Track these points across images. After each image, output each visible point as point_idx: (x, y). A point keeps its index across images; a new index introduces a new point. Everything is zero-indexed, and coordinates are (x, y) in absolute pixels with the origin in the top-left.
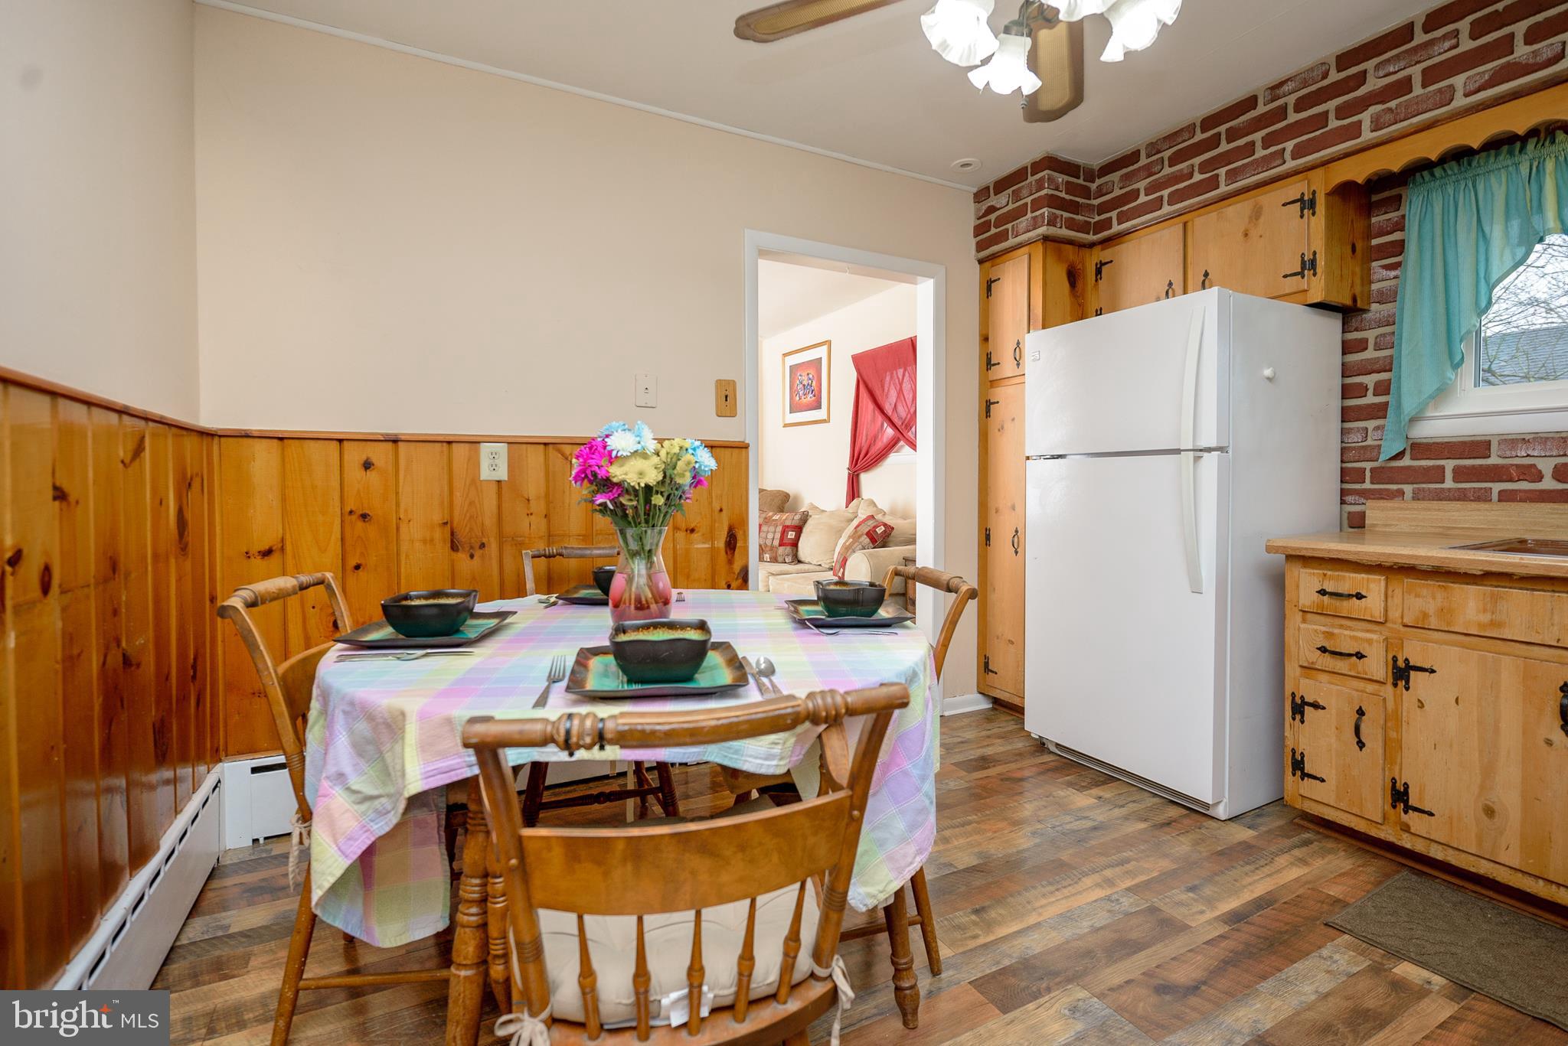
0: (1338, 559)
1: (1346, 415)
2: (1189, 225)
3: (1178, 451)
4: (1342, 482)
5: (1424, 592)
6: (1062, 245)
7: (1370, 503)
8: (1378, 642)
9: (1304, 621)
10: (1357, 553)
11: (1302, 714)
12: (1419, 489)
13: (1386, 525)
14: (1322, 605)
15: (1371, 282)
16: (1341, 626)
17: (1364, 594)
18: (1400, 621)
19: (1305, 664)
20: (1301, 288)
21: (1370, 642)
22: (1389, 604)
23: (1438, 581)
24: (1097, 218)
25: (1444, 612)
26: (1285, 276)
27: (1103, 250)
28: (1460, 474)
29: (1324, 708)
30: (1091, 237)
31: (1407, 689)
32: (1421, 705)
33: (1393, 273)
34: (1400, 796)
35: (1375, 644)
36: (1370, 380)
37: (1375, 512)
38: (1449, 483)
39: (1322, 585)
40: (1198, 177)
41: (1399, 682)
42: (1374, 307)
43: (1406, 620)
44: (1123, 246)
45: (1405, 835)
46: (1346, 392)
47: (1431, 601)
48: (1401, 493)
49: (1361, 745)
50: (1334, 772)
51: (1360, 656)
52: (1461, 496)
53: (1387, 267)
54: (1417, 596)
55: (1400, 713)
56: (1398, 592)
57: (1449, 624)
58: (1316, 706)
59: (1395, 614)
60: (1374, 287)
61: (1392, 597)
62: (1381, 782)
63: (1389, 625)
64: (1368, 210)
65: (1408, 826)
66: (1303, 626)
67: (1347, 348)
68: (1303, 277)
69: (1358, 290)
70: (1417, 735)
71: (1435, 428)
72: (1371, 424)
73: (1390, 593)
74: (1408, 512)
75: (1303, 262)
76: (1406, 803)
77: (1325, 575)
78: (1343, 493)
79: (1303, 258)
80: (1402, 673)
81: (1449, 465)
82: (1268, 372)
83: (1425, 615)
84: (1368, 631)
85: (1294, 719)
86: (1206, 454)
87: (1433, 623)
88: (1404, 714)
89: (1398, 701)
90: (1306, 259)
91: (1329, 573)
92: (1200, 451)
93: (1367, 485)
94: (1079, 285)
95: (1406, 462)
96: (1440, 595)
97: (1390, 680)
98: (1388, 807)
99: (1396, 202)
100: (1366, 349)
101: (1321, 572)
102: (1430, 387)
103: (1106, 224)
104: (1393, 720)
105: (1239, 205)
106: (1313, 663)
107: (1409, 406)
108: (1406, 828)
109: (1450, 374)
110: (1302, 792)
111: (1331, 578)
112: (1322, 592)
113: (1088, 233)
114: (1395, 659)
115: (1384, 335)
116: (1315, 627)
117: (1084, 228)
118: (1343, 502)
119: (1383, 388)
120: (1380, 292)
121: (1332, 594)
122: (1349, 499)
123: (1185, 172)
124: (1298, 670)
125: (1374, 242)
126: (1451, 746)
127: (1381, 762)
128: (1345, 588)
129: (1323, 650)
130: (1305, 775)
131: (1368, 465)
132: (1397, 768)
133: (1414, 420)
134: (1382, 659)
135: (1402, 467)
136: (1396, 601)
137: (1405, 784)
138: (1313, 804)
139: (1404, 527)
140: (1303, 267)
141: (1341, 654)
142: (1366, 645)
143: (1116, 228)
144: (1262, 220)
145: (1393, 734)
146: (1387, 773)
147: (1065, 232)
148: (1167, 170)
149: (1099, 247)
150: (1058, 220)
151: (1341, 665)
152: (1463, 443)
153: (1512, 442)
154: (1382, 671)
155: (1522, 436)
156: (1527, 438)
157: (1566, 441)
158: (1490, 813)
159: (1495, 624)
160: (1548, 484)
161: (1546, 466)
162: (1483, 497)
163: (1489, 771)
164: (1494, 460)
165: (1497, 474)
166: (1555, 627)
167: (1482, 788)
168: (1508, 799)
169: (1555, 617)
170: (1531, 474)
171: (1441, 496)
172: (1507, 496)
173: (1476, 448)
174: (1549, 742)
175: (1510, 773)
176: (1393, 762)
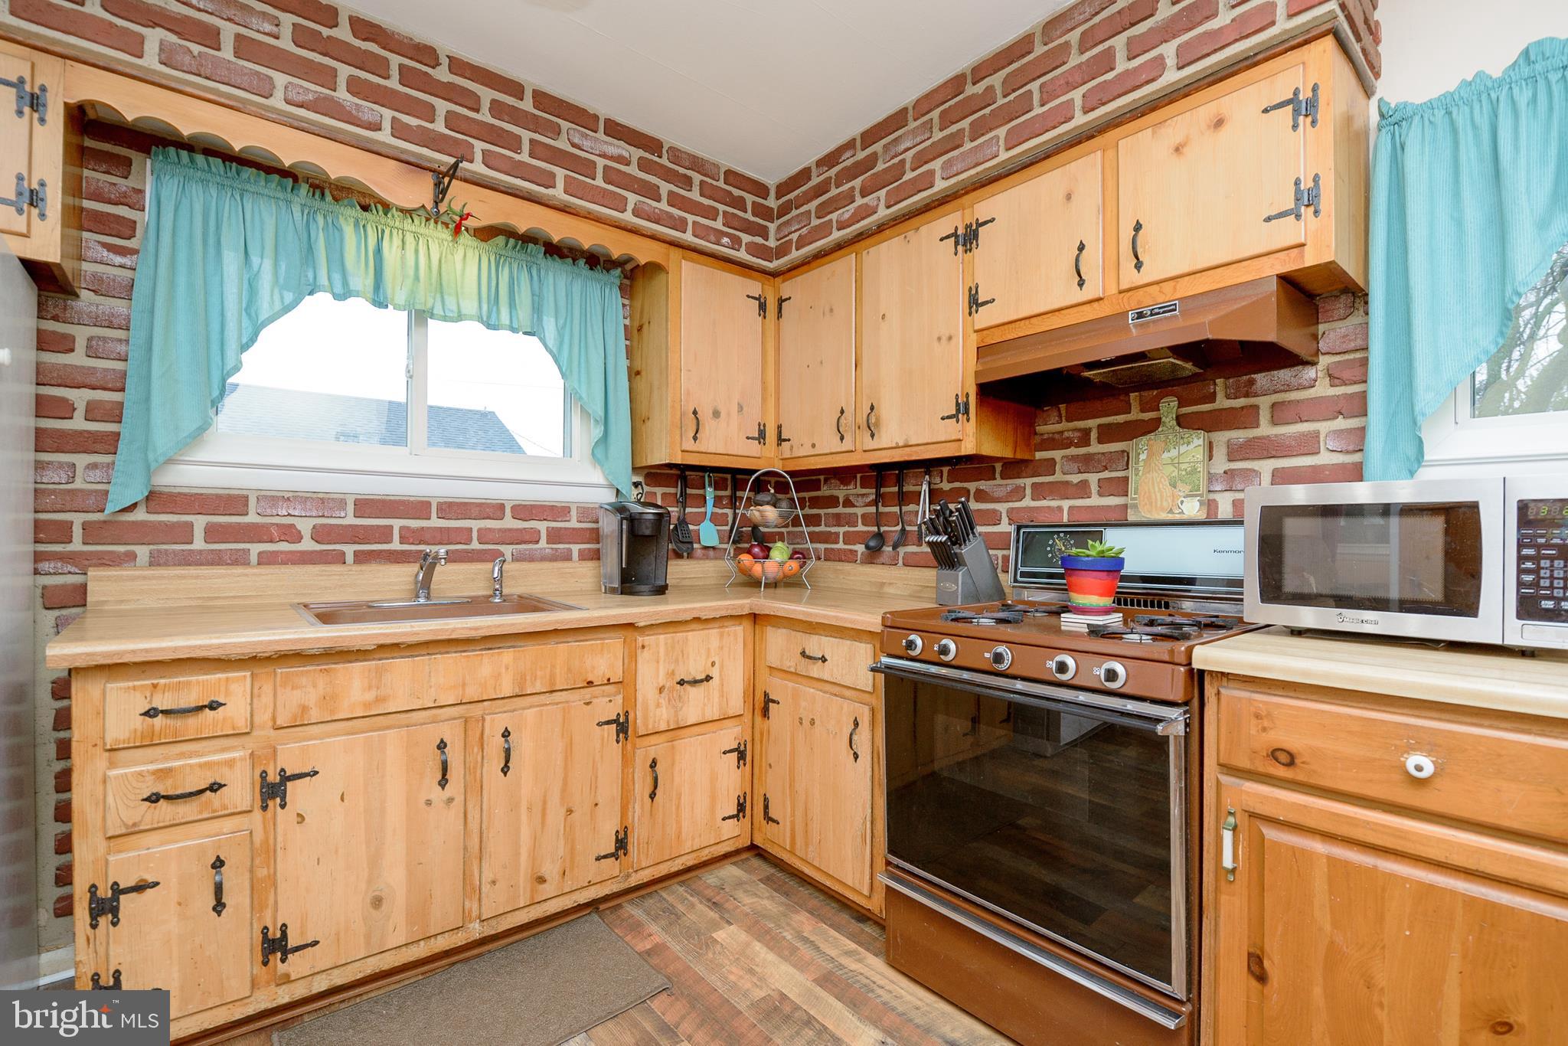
1: (42, 440)
4: (34, 541)
5: (304, 681)
7: (93, 573)
8: (242, 759)
9: (112, 765)
11: (113, 910)
12: (159, 551)
13: (120, 603)
14: (148, 733)
15: (81, 258)
16: (182, 755)
17: (222, 701)
18: (270, 724)
19: (120, 831)
20: (15, 229)
21: (230, 763)
22: (255, 706)
23: (318, 665)
25: (328, 700)
28: (214, 533)
29: (157, 884)
31: (283, 806)
32: (301, 818)
33: (119, 259)
34: (275, 946)
35: (238, 764)
36: (79, 397)
37: (102, 584)
38: (199, 543)
39: (150, 702)
41: (271, 803)
42: (86, 294)
43: (279, 722)
45: (282, 989)
46: (44, 406)
47: (312, 690)
48: (132, 556)
50: (175, 969)
51: (215, 787)
52: (216, 560)
53: (111, 248)
54: (293, 687)
55: (271, 841)
56: (267, 688)
57: (332, 712)
59: (263, 717)
60: (88, 267)
61: (259, 696)
62: (249, 941)
63: (254, 733)
65: (284, 975)
66: (113, 772)
67: (44, 341)
68: (19, 212)
72: (81, 459)
73: (256, 691)
75: (21, 190)
76: (282, 947)
77: (155, 686)
79: (21, 183)
80: (275, 789)
81: (202, 521)
82: (5, 355)
83: (304, 709)
84: (224, 750)
85: (95, 926)
87: (313, 715)
88: (280, 839)
89: (271, 825)
90: (25, 185)
91: (167, 681)
93: (78, 546)
95: (140, 515)
96: (322, 682)
97: (259, 803)
98: (256, 968)
99: (125, 165)
100: (72, 350)
101: (149, 682)
104: (266, 852)
106: (134, 825)
108: (283, 980)
109: (211, 413)
111: (165, 688)
112: (152, 712)
114: (264, 775)
115: (102, 339)
116: (134, 768)
118: (35, 572)
119: (100, 413)
120: (96, 277)
121: (166, 712)
122: (47, 565)
124: (103, 843)
126: (336, 852)
127: (249, 915)
128: (188, 699)
129: (154, 798)
131: (78, 518)
132: (270, 915)
134: (247, 781)
135: (133, 522)
136: (266, 699)
137: (284, 925)
140: (21, 197)
141: (191, 795)
142: (225, 770)
145: (265, 872)
146: (255, 926)
151: (187, 810)
152: (218, 497)
153: (273, 499)
154: (249, 798)
155: (281, 494)
156: (286, 495)
157: (324, 502)
158: (377, 902)
159: (379, 700)
160: (307, 545)
161: (305, 526)
162: (239, 560)
163: (375, 861)
164: (252, 518)
165: (256, 533)
166: (433, 689)
167: (370, 881)
168: (394, 878)
169: (433, 680)
170: (291, 534)
171: (189, 560)
172: (266, 559)
173: (235, 502)
174: (429, 803)
175: (395, 852)
176: (262, 907)
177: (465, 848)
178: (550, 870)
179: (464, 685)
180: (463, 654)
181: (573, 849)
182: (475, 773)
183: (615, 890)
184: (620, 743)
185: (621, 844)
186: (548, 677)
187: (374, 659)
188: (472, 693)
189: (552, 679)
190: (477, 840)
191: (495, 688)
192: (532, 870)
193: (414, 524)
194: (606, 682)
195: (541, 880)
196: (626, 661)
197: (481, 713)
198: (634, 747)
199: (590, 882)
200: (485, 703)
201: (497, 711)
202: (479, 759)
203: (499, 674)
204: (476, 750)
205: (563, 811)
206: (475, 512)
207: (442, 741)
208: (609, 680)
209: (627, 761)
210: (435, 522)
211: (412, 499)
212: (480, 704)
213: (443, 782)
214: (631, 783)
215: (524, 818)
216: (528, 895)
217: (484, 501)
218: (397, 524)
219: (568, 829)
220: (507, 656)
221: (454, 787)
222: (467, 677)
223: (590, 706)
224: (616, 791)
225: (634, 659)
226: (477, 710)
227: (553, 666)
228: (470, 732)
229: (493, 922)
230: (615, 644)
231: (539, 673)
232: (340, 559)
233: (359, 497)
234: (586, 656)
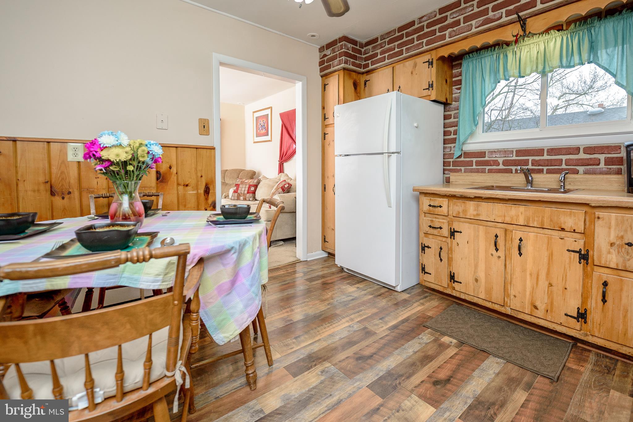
0: (434, 193)
1: (445, 142)
2: (394, 68)
3: (382, 153)
4: (444, 166)
5: (459, 204)
6: (351, 72)
7: (451, 174)
9: (425, 216)
10: (439, 191)
11: (424, 250)
12: (466, 169)
13: (456, 182)
14: (430, 211)
15: (452, 94)
16: (436, 218)
17: (442, 205)
18: (452, 215)
19: (425, 232)
20: (428, 94)
21: (443, 223)
22: (449, 209)
24: (364, 63)
25: (465, 211)
26: (424, 90)
27: (367, 75)
28: (478, 163)
29: (431, 248)
30: (362, 70)
31: (454, 239)
32: (458, 244)
33: (459, 91)
34: (452, 277)
35: (445, 223)
36: (452, 129)
37: (453, 177)
38: (474, 167)
39: (430, 203)
40: (397, 50)
41: (452, 237)
42: (454, 103)
43: (454, 215)
44: (373, 75)
45: (454, 291)
46: (445, 133)
47: (461, 207)
48: (461, 170)
49: (441, 260)
50: (433, 271)
51: (441, 228)
52: (477, 171)
53: (457, 89)
54: (457, 206)
56: (452, 205)
57: (466, 215)
58: (428, 247)
59: (450, 213)
60: (454, 96)
62: (447, 273)
63: (449, 216)
64: (452, 67)
65: (454, 288)
66: (425, 218)
67: (446, 117)
68: (429, 90)
69: (448, 96)
70: (457, 256)
71: (470, 147)
72: (452, 145)
73: (449, 205)
74: (462, 177)
75: (429, 85)
76: (454, 279)
77: (431, 199)
78: (444, 170)
79: (429, 83)
80: (453, 233)
81: (474, 160)
82: (415, 125)
83: (459, 213)
84: (443, 219)
85: (422, 252)
86: (393, 155)
87: (461, 215)
88: (453, 248)
89: (452, 242)
90: (430, 83)
91: (432, 198)
92: (390, 153)
93: (451, 167)
94: (358, 88)
95: (462, 159)
96: (463, 205)
97: (449, 236)
98: (449, 282)
99: (460, 65)
100: (451, 118)
101: (429, 198)
102: (468, 133)
103: (366, 66)
104: (450, 250)
105: (410, 62)
106: (427, 231)
107: (462, 138)
108: (454, 289)
109: (474, 128)
110: (424, 279)
111: (433, 200)
112: (430, 206)
113: (361, 69)
114: (451, 229)
115: (456, 113)
116: (428, 218)
117: (359, 66)
118: (444, 173)
119: (455, 133)
120: (455, 98)
121: (433, 206)
122: (446, 172)
123: (393, 47)
124: (423, 234)
125: (454, 79)
126: (466, 258)
127: (447, 266)
128: (436, 204)
129: (430, 226)
130: (426, 273)
131: (451, 160)
132: (451, 268)
133: (463, 144)
134: (447, 229)
135: (460, 161)
136: (451, 208)
137: (454, 273)
138: (428, 283)
139: (461, 182)
140: (429, 87)
141: (435, 228)
143: (371, 67)
144: (417, 67)
145: (450, 256)
146: (449, 270)
147: (351, 67)
148: (387, 46)
149: (366, 74)
150: (349, 62)
151: (435, 232)
152: (478, 152)
153: (492, 152)
154: (447, 233)
155: (494, 150)
156: (496, 150)
157: (506, 152)
158: (477, 280)
159: (478, 215)
160: (501, 167)
161: (501, 160)
162: (483, 171)
163: (476, 266)
164: (487, 158)
165: (487, 163)
166: (494, 215)
167: (474, 272)
168: (482, 275)
169: (494, 212)
170: (496, 163)
171: (472, 171)
172: (490, 171)
173: (482, 154)
174: (492, 255)
175: (482, 267)
176: (450, 266)
177: (505, 278)
178: (542, 306)
179: (505, 216)
180: (505, 205)
181: (552, 303)
182: (510, 251)
183: (577, 337)
184: (582, 264)
185: (582, 316)
186: (540, 221)
187: (475, 201)
188: (508, 220)
189: (542, 222)
190: (510, 277)
191: (516, 220)
192: (532, 301)
193: (537, 158)
194: (573, 231)
195: (536, 308)
196: (588, 223)
197: (512, 229)
198: (593, 270)
199: (561, 323)
200: (514, 226)
201: (519, 230)
202: (511, 246)
203: (518, 215)
204: (510, 242)
205: (547, 283)
206: (564, 152)
207: (496, 234)
208: (574, 230)
209: (587, 276)
210: (546, 157)
211: (537, 148)
212: (512, 225)
213: (497, 250)
214: (590, 288)
215: (528, 277)
216: (530, 310)
217: (569, 147)
218: (531, 158)
219: (550, 292)
220: (522, 208)
221: (501, 253)
222: (506, 214)
223: (563, 240)
224: (579, 287)
225: (593, 223)
226: (510, 227)
227: (543, 217)
228: (508, 235)
229: (516, 312)
230: (580, 212)
231: (536, 219)
232: (511, 171)
233: (518, 149)
234: (561, 216)
